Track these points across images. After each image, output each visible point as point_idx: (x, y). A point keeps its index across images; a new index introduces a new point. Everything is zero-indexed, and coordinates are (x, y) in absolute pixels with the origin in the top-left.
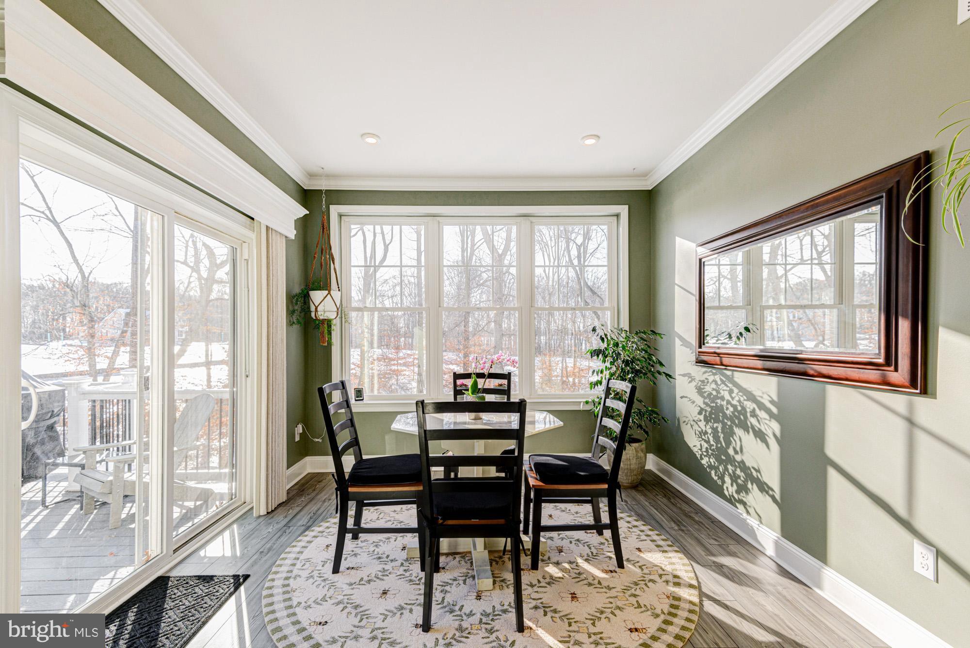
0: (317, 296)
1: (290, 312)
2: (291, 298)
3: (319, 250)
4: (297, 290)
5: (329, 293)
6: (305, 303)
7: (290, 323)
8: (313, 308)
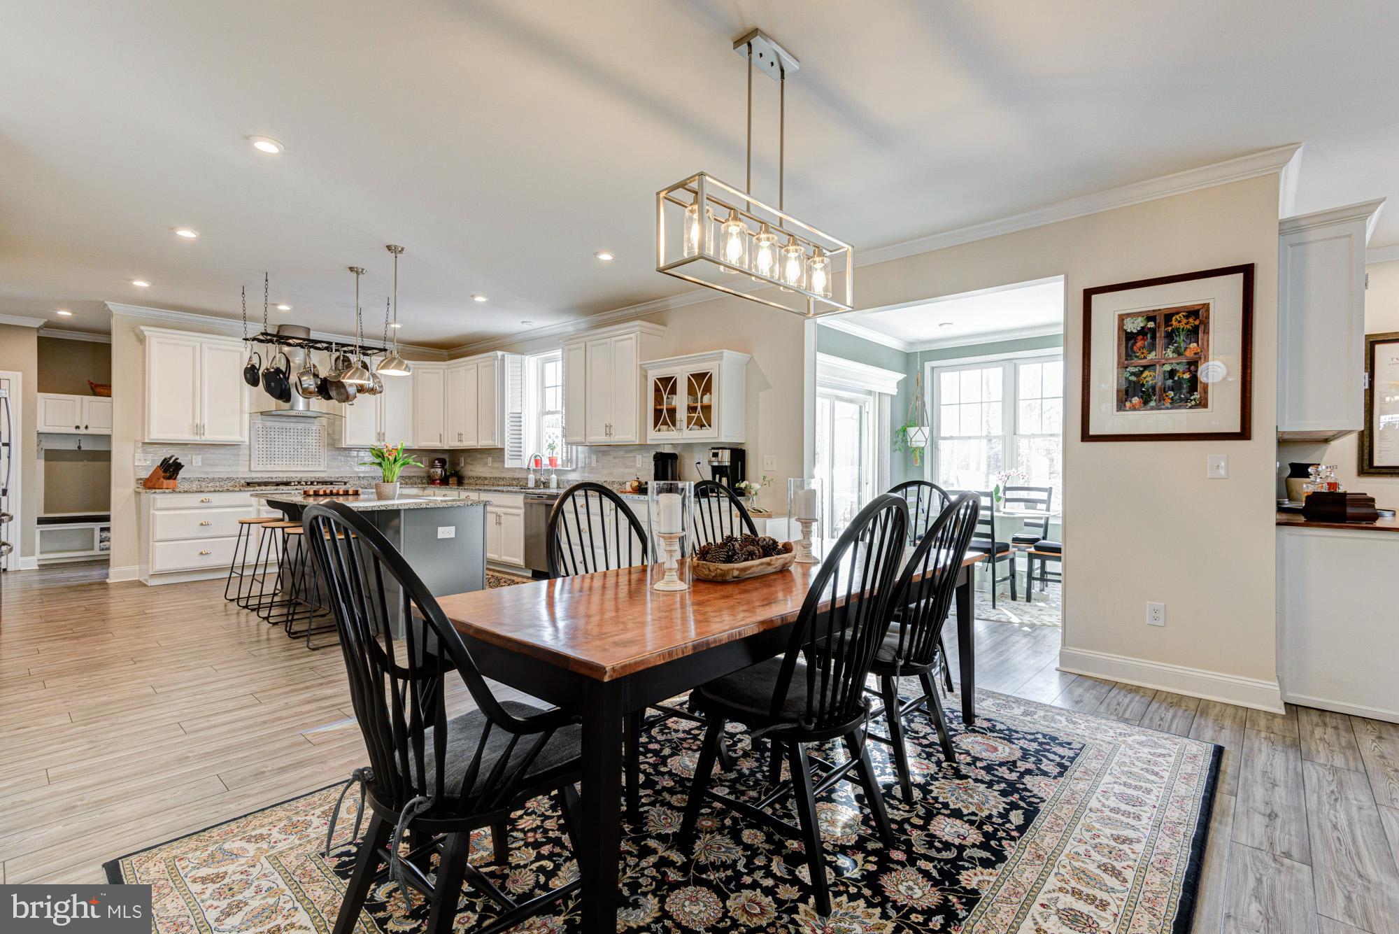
0: (912, 431)
1: (893, 443)
2: (894, 433)
3: (914, 398)
4: (899, 427)
5: (920, 429)
6: (904, 435)
7: (893, 451)
8: (909, 440)
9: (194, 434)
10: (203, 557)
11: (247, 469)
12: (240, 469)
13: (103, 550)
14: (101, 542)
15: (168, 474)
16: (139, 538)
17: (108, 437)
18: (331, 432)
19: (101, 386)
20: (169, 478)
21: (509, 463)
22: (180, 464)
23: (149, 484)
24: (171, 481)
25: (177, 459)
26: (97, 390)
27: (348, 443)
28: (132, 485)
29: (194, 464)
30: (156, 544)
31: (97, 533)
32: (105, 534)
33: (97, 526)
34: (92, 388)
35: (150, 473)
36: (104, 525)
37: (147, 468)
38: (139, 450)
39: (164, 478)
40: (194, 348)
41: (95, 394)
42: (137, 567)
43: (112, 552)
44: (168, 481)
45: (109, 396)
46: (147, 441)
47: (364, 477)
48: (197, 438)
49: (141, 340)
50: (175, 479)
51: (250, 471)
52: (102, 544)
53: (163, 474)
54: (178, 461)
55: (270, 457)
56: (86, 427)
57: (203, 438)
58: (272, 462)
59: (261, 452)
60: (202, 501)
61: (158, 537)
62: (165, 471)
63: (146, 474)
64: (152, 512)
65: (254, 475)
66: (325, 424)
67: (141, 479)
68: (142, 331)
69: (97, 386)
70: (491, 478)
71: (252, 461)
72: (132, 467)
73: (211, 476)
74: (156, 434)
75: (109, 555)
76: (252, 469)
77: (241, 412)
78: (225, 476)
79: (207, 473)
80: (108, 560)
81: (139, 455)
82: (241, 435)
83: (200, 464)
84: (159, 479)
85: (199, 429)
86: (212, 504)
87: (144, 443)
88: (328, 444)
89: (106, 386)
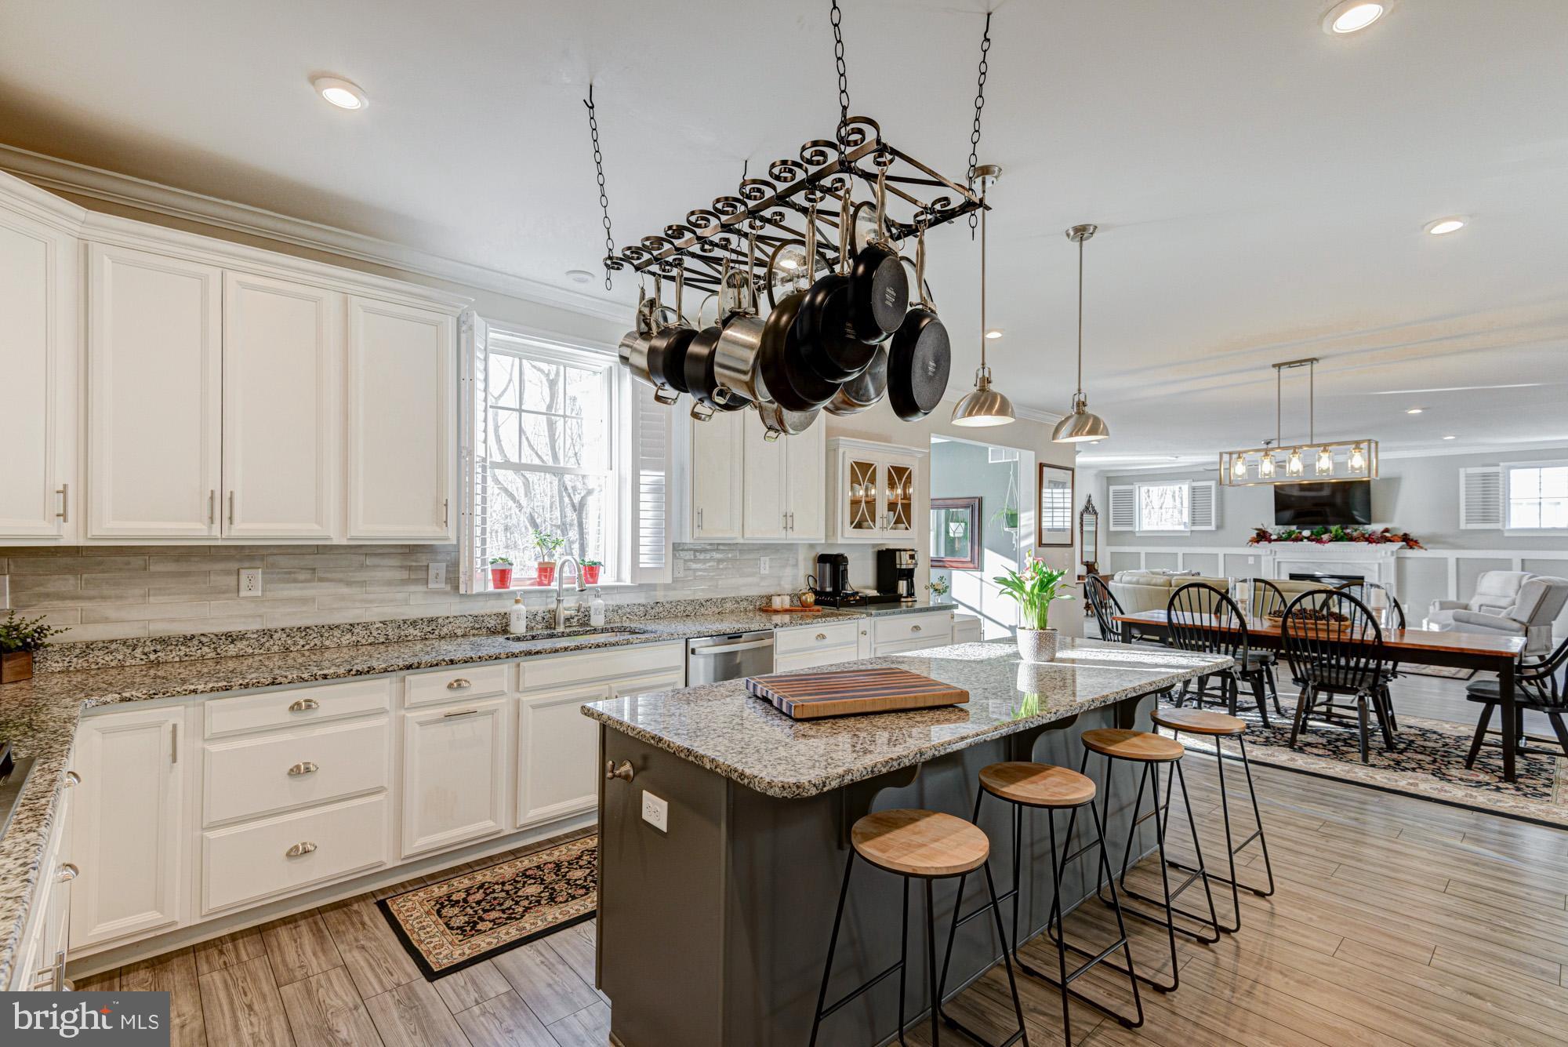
70: (267, 633)
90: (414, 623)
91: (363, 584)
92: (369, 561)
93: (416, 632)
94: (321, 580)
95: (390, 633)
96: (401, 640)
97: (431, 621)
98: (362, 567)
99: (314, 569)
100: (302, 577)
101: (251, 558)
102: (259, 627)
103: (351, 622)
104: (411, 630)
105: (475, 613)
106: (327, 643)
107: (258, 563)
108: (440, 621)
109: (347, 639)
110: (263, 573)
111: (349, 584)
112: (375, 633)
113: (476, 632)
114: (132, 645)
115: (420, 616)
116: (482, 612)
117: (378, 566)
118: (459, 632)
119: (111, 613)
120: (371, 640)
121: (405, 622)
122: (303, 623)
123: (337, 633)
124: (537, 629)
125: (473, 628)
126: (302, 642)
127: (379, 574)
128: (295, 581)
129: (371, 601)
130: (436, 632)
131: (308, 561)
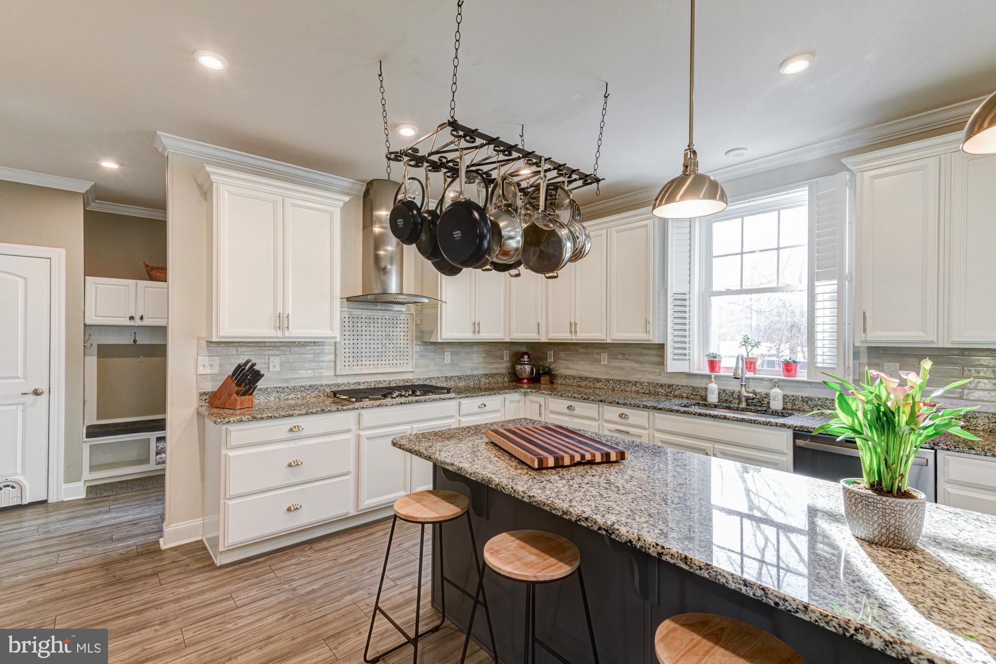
9: (275, 328)
10: (291, 514)
11: (333, 374)
12: (325, 373)
13: (159, 463)
14: (157, 454)
15: (242, 389)
16: (203, 479)
17: (163, 330)
18: (418, 322)
19: (158, 268)
20: (244, 394)
21: (672, 366)
22: (258, 372)
23: (217, 402)
24: (247, 397)
25: (254, 365)
26: (153, 273)
27: (444, 336)
28: (194, 403)
29: (271, 369)
30: (230, 502)
31: (153, 444)
32: (161, 445)
33: (152, 436)
34: (148, 272)
35: (219, 384)
36: (160, 434)
37: (213, 377)
38: (205, 351)
39: (238, 393)
40: (275, 203)
41: (152, 279)
42: (199, 521)
43: (168, 466)
44: (242, 397)
45: (165, 280)
46: (215, 339)
47: (451, 378)
48: (279, 333)
49: (206, 192)
50: (251, 394)
51: (335, 375)
52: (159, 456)
53: (236, 389)
54: (256, 368)
55: (357, 356)
56: (142, 318)
57: (287, 334)
58: (360, 363)
59: (347, 350)
60: (291, 430)
61: (233, 491)
62: (238, 385)
63: (211, 386)
64: (223, 452)
65: (340, 381)
66: (414, 313)
67: (205, 394)
68: (208, 175)
69: (152, 269)
70: (608, 380)
71: (338, 362)
72: (195, 376)
73: (292, 384)
74: (227, 330)
75: (164, 469)
76: (338, 373)
77: (332, 297)
78: (307, 383)
79: (286, 380)
80: (163, 475)
81: (204, 359)
82: (331, 329)
83: (278, 369)
84: (230, 395)
85: (282, 321)
86: (305, 433)
87: (210, 343)
88: (416, 337)
89: (162, 269)
90: (661, 386)
91: (641, 362)
92: (645, 351)
93: (663, 391)
94: (627, 359)
95: (651, 389)
96: (656, 394)
97: (670, 386)
98: (641, 354)
99: (624, 354)
100: (620, 357)
101: (604, 348)
102: (606, 377)
103: (636, 380)
104: (660, 390)
105: (694, 385)
106: (627, 389)
107: (606, 350)
108: (674, 387)
109: (634, 389)
110: (608, 355)
111: (636, 362)
112: (645, 388)
113: (694, 397)
114: (574, 378)
115: (664, 383)
116: (699, 386)
117: (648, 354)
118: (684, 395)
119: (571, 366)
120: (643, 391)
121: (657, 384)
122: (619, 378)
123: (630, 385)
124: (735, 403)
125: (692, 394)
126: (618, 387)
127: (648, 358)
128: (617, 359)
129: (645, 372)
130: (672, 393)
131: (622, 350)
